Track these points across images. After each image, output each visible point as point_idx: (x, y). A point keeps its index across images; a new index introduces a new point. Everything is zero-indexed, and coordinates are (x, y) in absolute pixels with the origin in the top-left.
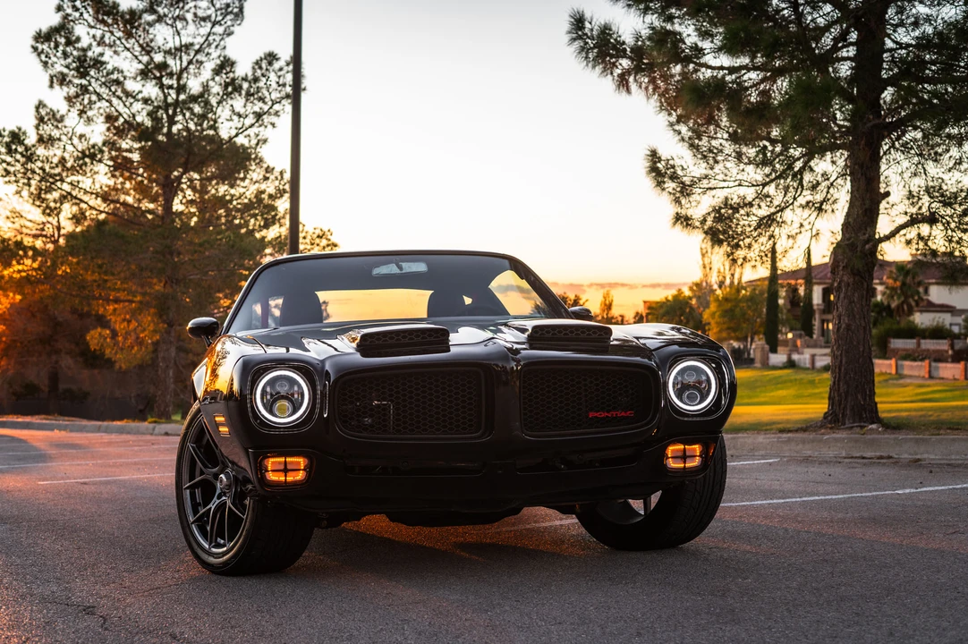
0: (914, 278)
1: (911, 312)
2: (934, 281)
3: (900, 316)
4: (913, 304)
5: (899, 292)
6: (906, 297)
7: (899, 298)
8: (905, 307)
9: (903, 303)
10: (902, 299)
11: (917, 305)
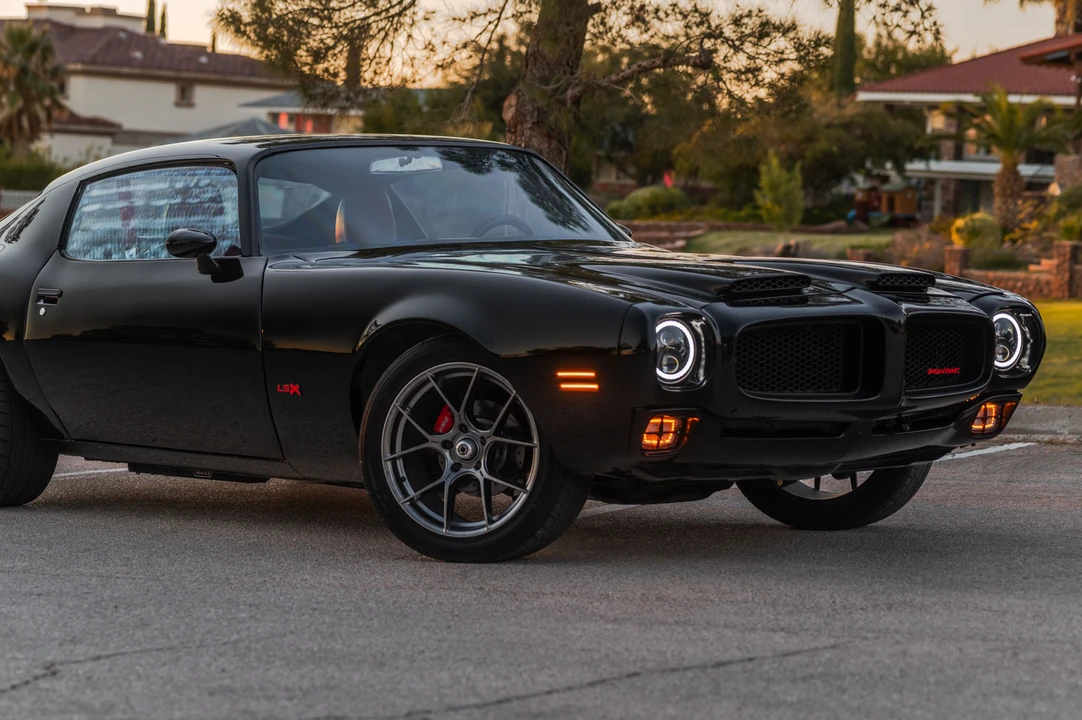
0: (44, 58)
1: (34, 133)
2: (79, 67)
3: (12, 140)
4: (42, 115)
5: (12, 88)
6: (28, 100)
7: (12, 102)
8: (25, 123)
9: (20, 112)
10: (20, 103)
11: (49, 117)
